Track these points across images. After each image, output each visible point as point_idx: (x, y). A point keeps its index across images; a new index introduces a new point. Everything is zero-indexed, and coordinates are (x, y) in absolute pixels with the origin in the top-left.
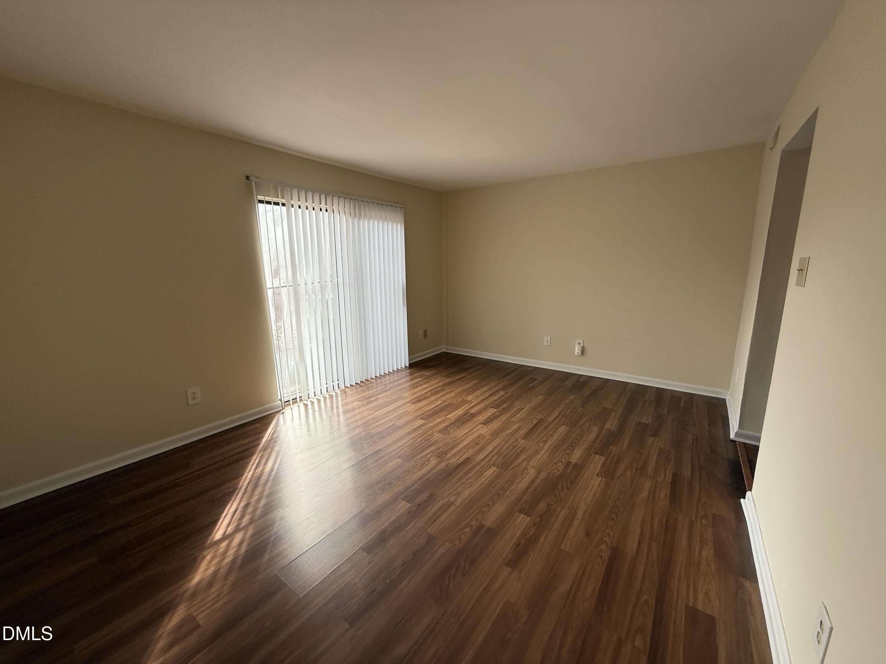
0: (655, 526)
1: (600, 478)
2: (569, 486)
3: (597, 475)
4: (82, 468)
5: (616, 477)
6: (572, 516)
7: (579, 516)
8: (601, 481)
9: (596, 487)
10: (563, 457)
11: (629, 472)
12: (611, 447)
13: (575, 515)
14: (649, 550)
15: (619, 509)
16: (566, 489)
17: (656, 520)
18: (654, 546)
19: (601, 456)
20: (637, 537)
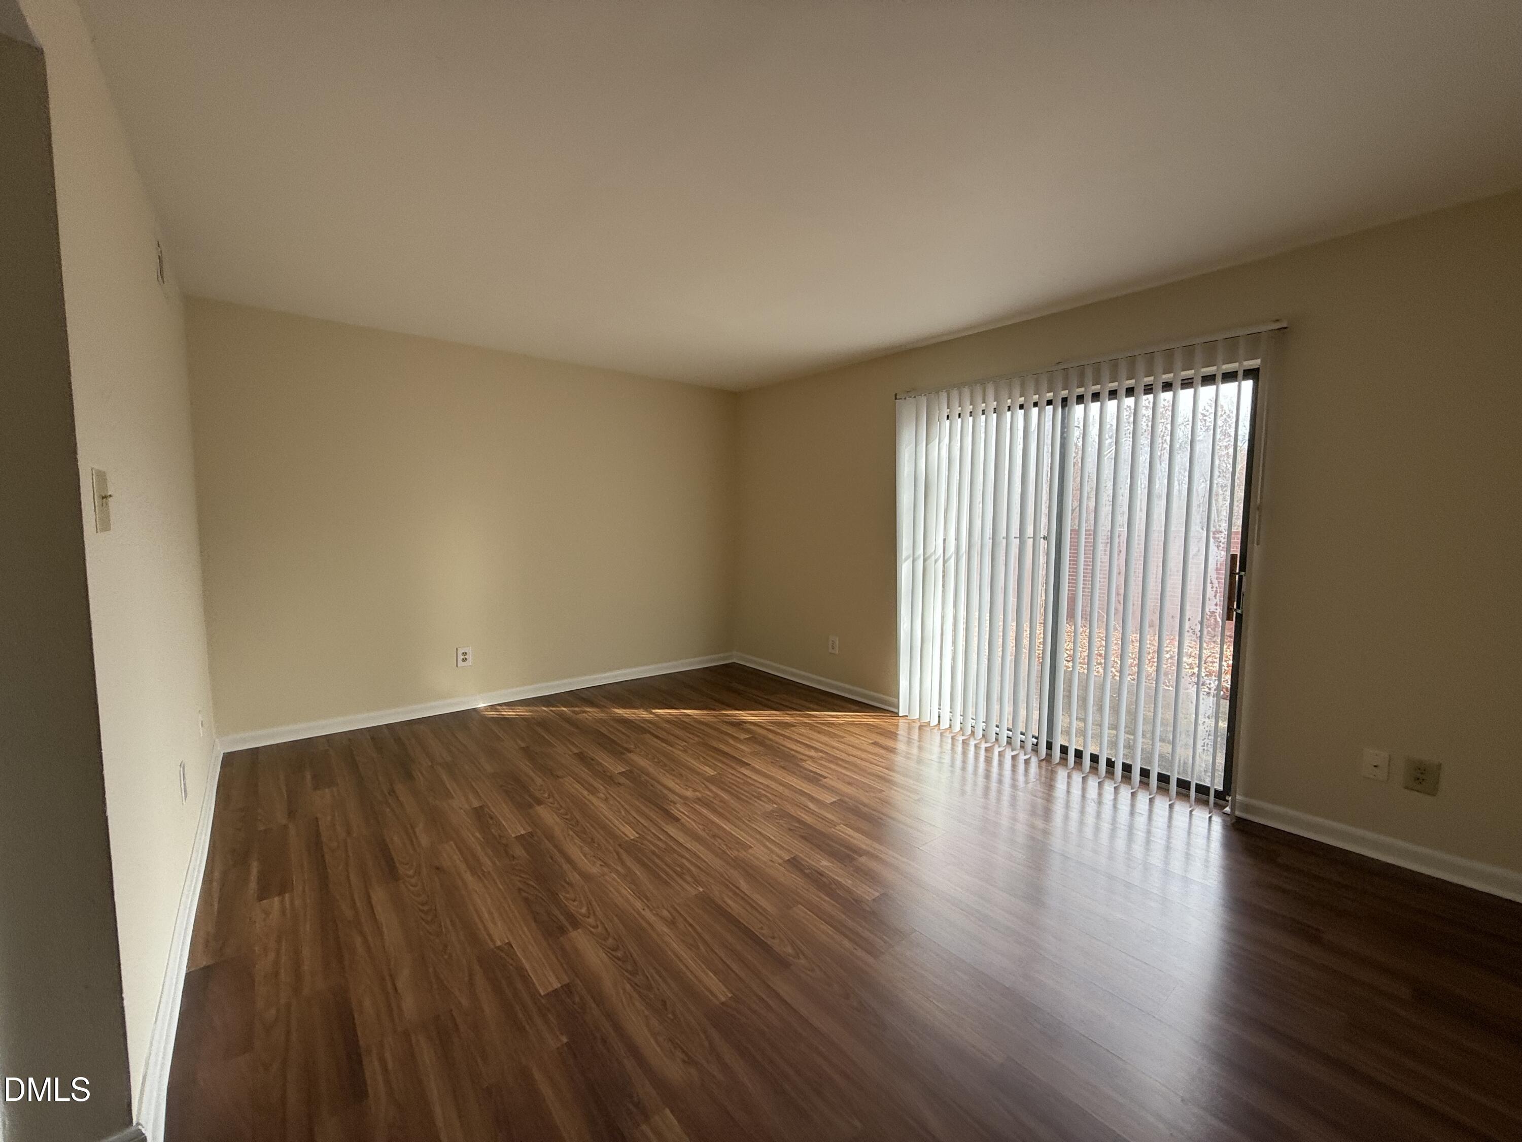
0: (358, 940)
1: (499, 943)
2: (524, 894)
3: (509, 944)
4: (762, 661)
5: (477, 968)
6: (475, 868)
7: (468, 877)
8: (493, 940)
9: (490, 925)
10: (598, 923)
11: (465, 1002)
12: (565, 1040)
13: (473, 872)
14: (353, 906)
15: (427, 922)
16: (521, 886)
17: (361, 950)
18: (349, 914)
19: (550, 989)
20: (379, 910)
